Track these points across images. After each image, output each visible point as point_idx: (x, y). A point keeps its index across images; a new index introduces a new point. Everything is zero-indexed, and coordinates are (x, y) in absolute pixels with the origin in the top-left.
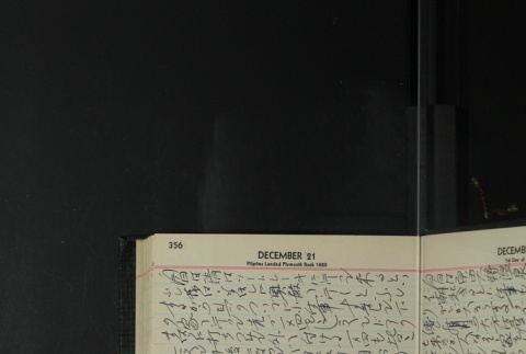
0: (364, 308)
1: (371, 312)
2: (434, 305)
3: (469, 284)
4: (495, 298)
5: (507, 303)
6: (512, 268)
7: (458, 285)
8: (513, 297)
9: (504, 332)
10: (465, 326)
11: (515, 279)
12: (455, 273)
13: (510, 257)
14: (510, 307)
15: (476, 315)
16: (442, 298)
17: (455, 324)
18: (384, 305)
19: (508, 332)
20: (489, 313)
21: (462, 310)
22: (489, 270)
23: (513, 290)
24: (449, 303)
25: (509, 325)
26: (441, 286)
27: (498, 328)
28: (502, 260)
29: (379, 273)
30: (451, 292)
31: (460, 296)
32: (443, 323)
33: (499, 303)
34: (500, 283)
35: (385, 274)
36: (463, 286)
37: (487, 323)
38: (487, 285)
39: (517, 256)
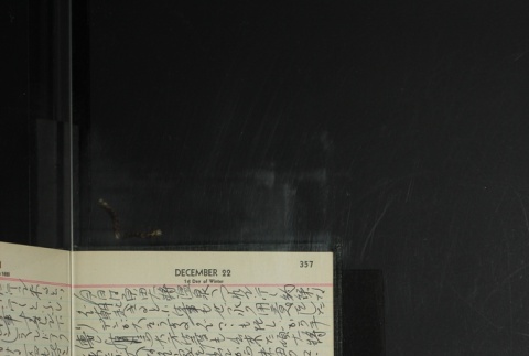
0: (35, 322)
1: (41, 325)
2: (94, 320)
3: (139, 301)
4: (172, 315)
5: (187, 320)
6: (192, 289)
7: (125, 302)
8: (193, 315)
9: (183, 347)
10: (136, 342)
11: (195, 298)
12: (121, 291)
13: (191, 278)
14: (190, 324)
15: (149, 330)
16: (104, 314)
17: (120, 339)
18: (49, 319)
19: (188, 347)
20: (166, 329)
21: (131, 327)
22: (165, 289)
23: (194, 308)
24: (113, 319)
25: (189, 341)
26: (104, 302)
27: (176, 343)
28: (181, 280)
29: (45, 286)
30: (117, 309)
31: (128, 313)
32: (106, 337)
33: (178, 320)
34: (178, 302)
35: (49, 287)
36: (132, 303)
37: (163, 338)
38: (162, 303)
39: (197, 278)
